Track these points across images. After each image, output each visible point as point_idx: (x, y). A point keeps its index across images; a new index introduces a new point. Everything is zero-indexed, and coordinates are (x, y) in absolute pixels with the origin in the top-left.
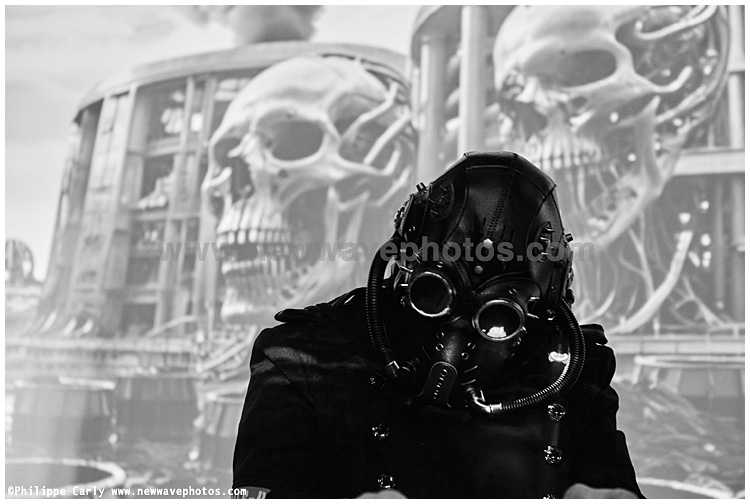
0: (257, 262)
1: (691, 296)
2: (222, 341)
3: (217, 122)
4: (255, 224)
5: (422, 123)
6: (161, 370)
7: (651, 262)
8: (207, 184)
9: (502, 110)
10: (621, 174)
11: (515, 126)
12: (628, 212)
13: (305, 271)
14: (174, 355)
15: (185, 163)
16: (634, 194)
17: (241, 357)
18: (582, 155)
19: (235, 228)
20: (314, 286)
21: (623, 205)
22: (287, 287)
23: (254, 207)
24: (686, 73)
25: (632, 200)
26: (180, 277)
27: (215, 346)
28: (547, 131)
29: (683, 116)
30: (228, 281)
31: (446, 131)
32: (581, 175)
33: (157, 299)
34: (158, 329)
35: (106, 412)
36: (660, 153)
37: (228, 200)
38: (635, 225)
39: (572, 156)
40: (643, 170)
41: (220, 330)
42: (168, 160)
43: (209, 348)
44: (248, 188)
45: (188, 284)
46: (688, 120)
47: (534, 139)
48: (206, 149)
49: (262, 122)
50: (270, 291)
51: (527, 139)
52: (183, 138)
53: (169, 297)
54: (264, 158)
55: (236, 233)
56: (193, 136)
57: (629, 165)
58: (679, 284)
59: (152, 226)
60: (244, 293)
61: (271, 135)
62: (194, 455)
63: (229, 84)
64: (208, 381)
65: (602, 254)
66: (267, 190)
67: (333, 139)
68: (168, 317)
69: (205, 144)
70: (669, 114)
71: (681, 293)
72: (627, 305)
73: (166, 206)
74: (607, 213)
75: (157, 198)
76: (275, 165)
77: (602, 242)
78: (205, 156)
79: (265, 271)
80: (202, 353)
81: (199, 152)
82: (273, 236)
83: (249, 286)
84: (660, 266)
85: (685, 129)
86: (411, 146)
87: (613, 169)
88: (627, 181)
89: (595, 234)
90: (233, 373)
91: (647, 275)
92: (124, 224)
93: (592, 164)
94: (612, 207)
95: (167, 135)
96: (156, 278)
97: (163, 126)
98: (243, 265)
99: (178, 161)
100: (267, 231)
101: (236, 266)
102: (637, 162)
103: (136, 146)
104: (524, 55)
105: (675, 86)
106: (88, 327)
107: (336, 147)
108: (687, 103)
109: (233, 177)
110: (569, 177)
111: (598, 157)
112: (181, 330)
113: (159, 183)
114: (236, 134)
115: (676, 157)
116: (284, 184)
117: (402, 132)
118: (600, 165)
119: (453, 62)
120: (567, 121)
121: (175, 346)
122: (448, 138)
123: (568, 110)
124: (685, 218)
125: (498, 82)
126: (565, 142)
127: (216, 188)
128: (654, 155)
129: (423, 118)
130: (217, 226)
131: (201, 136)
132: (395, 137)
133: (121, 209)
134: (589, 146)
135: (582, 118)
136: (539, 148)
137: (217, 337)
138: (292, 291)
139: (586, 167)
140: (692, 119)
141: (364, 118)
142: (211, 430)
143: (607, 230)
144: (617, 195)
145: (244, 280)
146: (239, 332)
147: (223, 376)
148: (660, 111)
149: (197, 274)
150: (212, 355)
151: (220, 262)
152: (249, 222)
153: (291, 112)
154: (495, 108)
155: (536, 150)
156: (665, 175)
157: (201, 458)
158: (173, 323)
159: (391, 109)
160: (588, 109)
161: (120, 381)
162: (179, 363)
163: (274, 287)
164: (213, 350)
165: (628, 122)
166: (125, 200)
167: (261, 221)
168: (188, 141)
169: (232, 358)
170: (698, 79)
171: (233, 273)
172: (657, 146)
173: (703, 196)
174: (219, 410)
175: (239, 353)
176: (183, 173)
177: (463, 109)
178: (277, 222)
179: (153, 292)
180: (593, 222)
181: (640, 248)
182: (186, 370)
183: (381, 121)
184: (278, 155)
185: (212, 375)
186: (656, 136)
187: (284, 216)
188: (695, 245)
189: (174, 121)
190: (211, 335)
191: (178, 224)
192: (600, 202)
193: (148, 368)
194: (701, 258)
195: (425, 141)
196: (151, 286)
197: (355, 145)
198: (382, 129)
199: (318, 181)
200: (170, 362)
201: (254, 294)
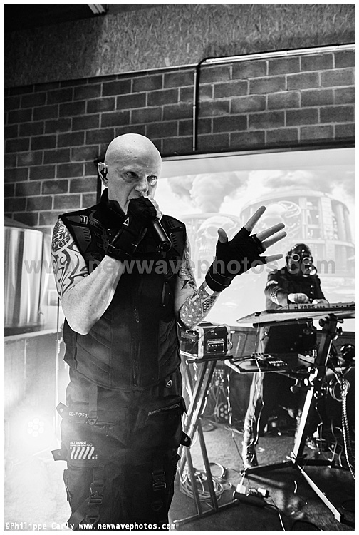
3: (198, 228)
8: (196, 240)
19: (203, 249)
23: (207, 245)
24: (295, 224)
29: (294, 232)
56: (193, 230)
63: (201, 220)
69: (196, 232)
78: (196, 235)
105: (292, 227)
109: (202, 239)
114: (203, 231)
130: (199, 249)
152: (206, 248)
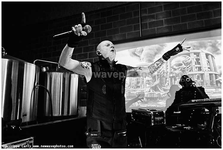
0: (150, 82)
2: (147, 89)
11: (174, 70)
13: (154, 82)
17: (149, 90)
20: (155, 84)
24: (189, 65)
26: (142, 83)
29: (189, 69)
30: (147, 84)
33: (140, 85)
34: (140, 88)
45: (143, 84)
53: (141, 85)
55: (147, 79)
60: (149, 84)
68: (141, 87)
70: (188, 69)
80: (145, 90)
82: (151, 80)
85: (189, 70)
87: (183, 73)
96: (140, 83)
101: (148, 82)
104: (174, 64)
106: (133, 88)
108: (189, 68)
115: (188, 72)
119: (167, 64)
120: (178, 69)
121: (142, 89)
125: (172, 66)
126: (178, 71)
130: (145, 79)
134: (181, 71)
135: (180, 69)
138: (153, 84)
147: (147, 92)
149: (144, 83)
151: (146, 82)
152: (149, 78)
154: (172, 68)
156: (188, 74)
161: (137, 93)
163: (151, 84)
165: (184, 69)
170: (190, 66)
177: (169, 68)
178: (151, 78)
191: (142, 79)
193: (140, 91)
200: (142, 91)
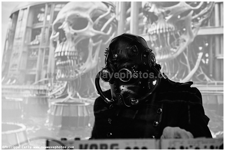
0: (67, 62)
1: (202, 73)
3: (55, 18)
4: (67, 50)
5: (119, 18)
6: (37, 95)
7: (190, 62)
8: (52, 37)
9: (144, 14)
10: (181, 35)
11: (148, 20)
12: (183, 46)
13: (82, 65)
14: (41, 90)
15: (45, 31)
16: (185, 41)
17: (62, 91)
18: (169, 28)
19: (60, 51)
20: (85, 69)
21: (181, 44)
22: (76, 69)
23: (66, 45)
24: (201, 3)
25: (184, 43)
26: (43, 66)
27: (54, 88)
28: (158, 21)
29: (200, 17)
30: (58, 68)
31: (126, 21)
32: (168, 35)
34: (36, 82)
35: (20, 108)
36: (193, 28)
37: (58, 42)
38: (185, 51)
39: (166, 29)
40: (188, 33)
41: (55, 83)
42: (40, 29)
43: (52, 88)
44: (64, 39)
45: (46, 68)
46: (202, 18)
47: (154, 24)
48: (52, 26)
49: (69, 18)
50: (71, 71)
51: (152, 24)
52: (44, 23)
53: (40, 73)
54: (70, 29)
55: (61, 53)
56: (47, 22)
57: (183, 32)
58: (199, 69)
59: (34, 50)
60: (63, 71)
61: (72, 22)
62: (47, 121)
63: (59, 6)
64: (52, 98)
65: (175, 59)
66: (71, 39)
67: (91, 23)
68: (39, 79)
69: (51, 25)
70: (196, 16)
71: (199, 72)
72: (182, 75)
73: (39, 44)
74: (176, 47)
75: (36, 41)
76: (73, 31)
77: (175, 56)
78: (51, 28)
79: (70, 64)
80: (50, 90)
81: (49, 27)
82: (72, 54)
83: (64, 69)
84: (193, 63)
85: (201, 21)
86: (116, 26)
87: (178, 33)
88: (183, 37)
89: (172, 53)
90: (60, 96)
91: (188, 66)
92: (26, 49)
93: (172, 32)
94: (178, 45)
95: (39, 22)
96: (36, 67)
97: (38, 19)
98: (63, 62)
99: (42, 30)
100: (70, 52)
101: (61, 63)
102: (186, 30)
103: (30, 25)
105: (198, 7)
106: (14, 81)
107: (92, 26)
108: (202, 12)
109: (60, 35)
110: (165, 36)
111: (174, 29)
112: (43, 83)
113: (36, 37)
114: (61, 22)
115: (198, 29)
116: (76, 37)
117: (112, 21)
118: (174, 32)
120: (164, 18)
121: (42, 88)
122: (127, 23)
123: (164, 15)
124: (201, 48)
126: (164, 25)
127: (54, 39)
128: (191, 28)
129: (119, 17)
130: (55, 50)
131: (50, 22)
132: (110, 23)
133: (25, 45)
134: (171, 26)
135: (169, 17)
136: (155, 26)
137: (55, 85)
138: (78, 71)
139: (170, 32)
140: (203, 17)
141: (101, 17)
142: (53, 114)
143: (176, 52)
144: (179, 41)
145: (63, 67)
146: (61, 83)
147: (56, 97)
148: (193, 15)
149: (48, 65)
150: (53, 91)
151: (56, 62)
152: (65, 49)
153: (78, 15)
154: (142, 14)
155: (154, 27)
156: (194, 35)
157: (50, 122)
158: (41, 81)
159: (109, 14)
160: (171, 14)
161: (24, 98)
162: (43, 93)
163: (72, 69)
164: (53, 89)
165: (183, 18)
166: (26, 42)
167: (68, 49)
168: (46, 24)
169: (59, 91)
170: (205, 5)
171: (60, 65)
172: (192, 26)
173: (206, 41)
174: (55, 107)
175: (61, 90)
176: (44, 34)
177: (132, 14)
178: (73, 49)
179: (35, 71)
180: (172, 49)
181: (186, 58)
182: (45, 95)
183: (106, 18)
184: (74, 28)
185: (53, 97)
186: (192, 23)
187: (75, 47)
188: (204, 57)
189: (41, 17)
190: (53, 84)
191: (42, 49)
192: (174, 44)
193: (33, 94)
194: (205, 61)
195: (120, 24)
196: (34, 69)
197: (98, 25)
198: (107, 20)
199: (86, 36)
200: (40, 92)
201: (66, 72)
